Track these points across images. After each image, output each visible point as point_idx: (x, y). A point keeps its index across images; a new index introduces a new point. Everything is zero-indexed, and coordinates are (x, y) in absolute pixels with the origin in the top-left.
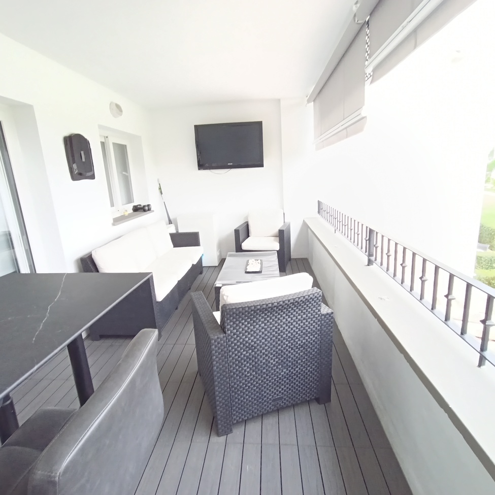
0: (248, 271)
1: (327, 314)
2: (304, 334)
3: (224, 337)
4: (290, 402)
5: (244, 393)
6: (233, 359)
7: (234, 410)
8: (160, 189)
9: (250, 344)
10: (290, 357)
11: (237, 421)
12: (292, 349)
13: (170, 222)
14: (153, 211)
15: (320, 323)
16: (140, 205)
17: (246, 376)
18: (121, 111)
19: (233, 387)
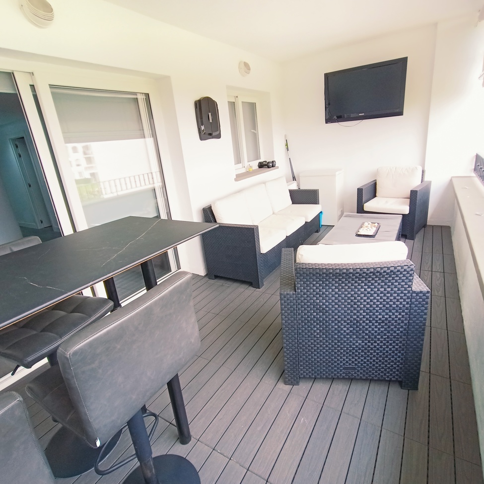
0: (359, 233)
1: (421, 292)
2: (387, 308)
3: (293, 294)
4: (364, 375)
5: (312, 353)
6: (302, 317)
7: (301, 366)
8: (287, 145)
9: (320, 307)
10: (367, 329)
11: (304, 376)
12: (370, 322)
13: (294, 179)
14: (278, 167)
15: (409, 300)
16: (266, 162)
17: (315, 336)
18: (249, 69)
19: (300, 343)
